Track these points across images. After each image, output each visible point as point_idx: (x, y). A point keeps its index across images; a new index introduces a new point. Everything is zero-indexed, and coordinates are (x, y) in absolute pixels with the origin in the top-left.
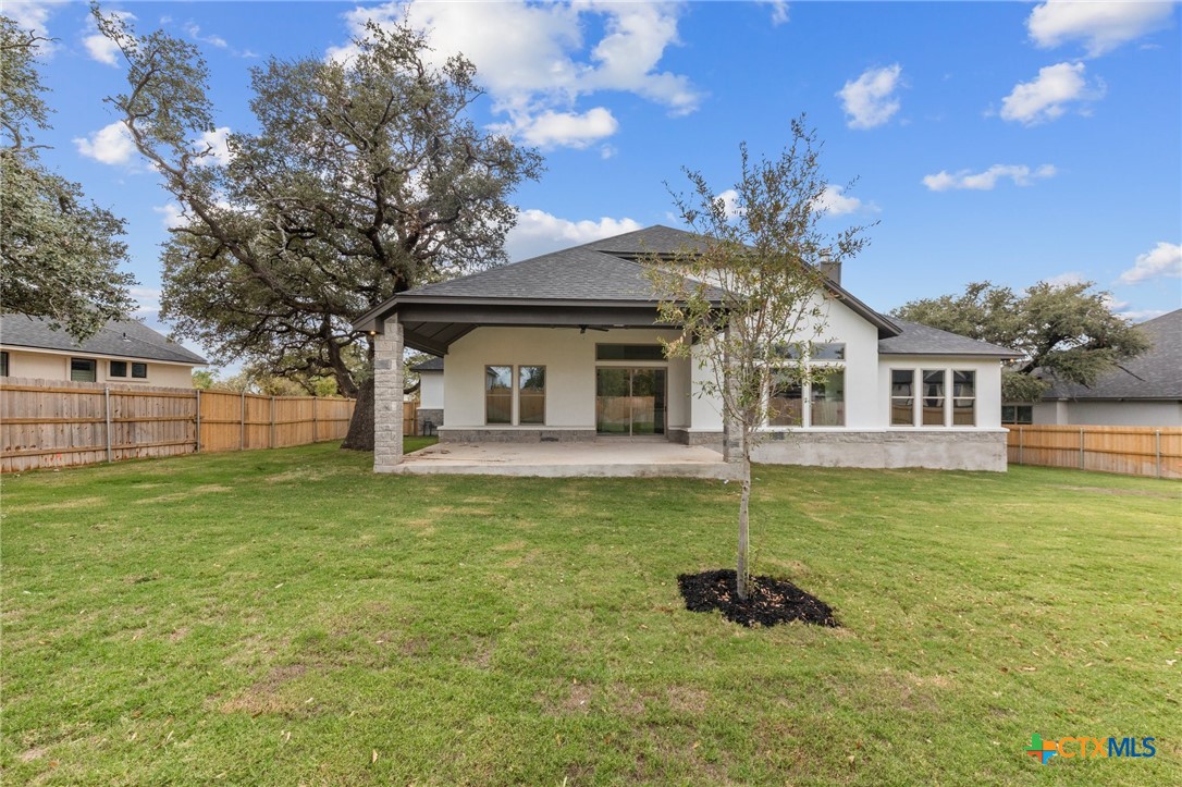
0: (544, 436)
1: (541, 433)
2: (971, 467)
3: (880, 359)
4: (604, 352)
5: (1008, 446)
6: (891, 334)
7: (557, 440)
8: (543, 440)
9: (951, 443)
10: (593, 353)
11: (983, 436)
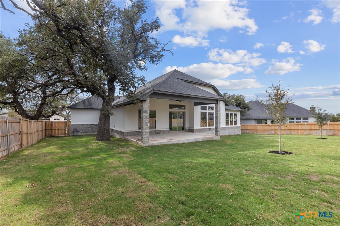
0: (156, 132)
1: (155, 131)
2: (237, 134)
3: (226, 111)
4: (171, 106)
5: (241, 129)
6: (228, 105)
7: (160, 133)
8: (156, 133)
9: (234, 129)
10: (168, 107)
11: (238, 127)
